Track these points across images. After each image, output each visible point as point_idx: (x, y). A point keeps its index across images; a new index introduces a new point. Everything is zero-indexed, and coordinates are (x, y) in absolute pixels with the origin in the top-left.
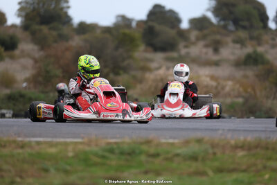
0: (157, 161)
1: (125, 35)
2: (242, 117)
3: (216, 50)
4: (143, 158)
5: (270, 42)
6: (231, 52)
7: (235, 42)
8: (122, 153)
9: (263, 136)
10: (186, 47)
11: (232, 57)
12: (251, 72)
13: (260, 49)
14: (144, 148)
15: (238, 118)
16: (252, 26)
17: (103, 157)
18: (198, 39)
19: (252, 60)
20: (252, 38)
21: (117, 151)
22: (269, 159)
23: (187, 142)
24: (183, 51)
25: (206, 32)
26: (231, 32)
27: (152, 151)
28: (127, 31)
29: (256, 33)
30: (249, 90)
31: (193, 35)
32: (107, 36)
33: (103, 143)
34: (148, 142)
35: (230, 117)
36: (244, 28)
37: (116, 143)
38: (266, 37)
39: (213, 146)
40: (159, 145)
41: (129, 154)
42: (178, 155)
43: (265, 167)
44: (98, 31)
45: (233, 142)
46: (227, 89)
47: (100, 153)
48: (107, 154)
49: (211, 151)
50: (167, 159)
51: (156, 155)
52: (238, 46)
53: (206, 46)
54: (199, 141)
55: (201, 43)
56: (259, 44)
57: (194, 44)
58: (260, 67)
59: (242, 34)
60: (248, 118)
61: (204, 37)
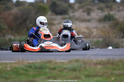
0: (55, 72)
1: (40, 6)
2: (102, 48)
3: (89, 14)
4: (47, 70)
5: (117, 9)
6: (96, 14)
7: (99, 9)
8: (36, 68)
9: (111, 58)
10: (73, 12)
11: (97, 17)
12: (107, 25)
13: (112, 13)
14: (48, 65)
15: (100, 48)
16: (107, 1)
17: (26, 70)
18: (79, 8)
19: (108, 18)
20: (107, 7)
21: (33, 67)
22: (114, 69)
23: (70, 62)
24: (71, 15)
25: (83, 4)
26: (97, 4)
27: (52, 66)
28: (41, 4)
29: (109, 4)
30: (106, 34)
31: (76, 6)
32: (31, 7)
33: (26, 63)
34: (50, 62)
35: (96, 48)
36: (103, 2)
37: (33, 63)
38: (115, 6)
39: (85, 63)
40: (56, 63)
41: (40, 68)
42: (65, 68)
43: (112, 74)
44: (27, 5)
45: (95, 61)
46: (95, 34)
47: (24, 68)
48: (28, 69)
49: (83, 66)
50: (60, 71)
51: (54, 69)
52: (100, 11)
53: (84, 12)
54: (77, 61)
55: (81, 10)
56: (111, 10)
57: (77, 10)
58: (112, 22)
59: (102, 5)
60: (106, 48)
61: (82, 7)
